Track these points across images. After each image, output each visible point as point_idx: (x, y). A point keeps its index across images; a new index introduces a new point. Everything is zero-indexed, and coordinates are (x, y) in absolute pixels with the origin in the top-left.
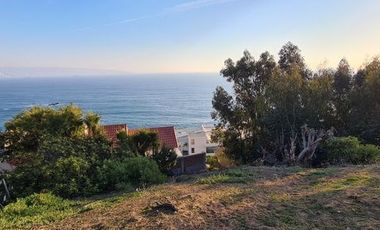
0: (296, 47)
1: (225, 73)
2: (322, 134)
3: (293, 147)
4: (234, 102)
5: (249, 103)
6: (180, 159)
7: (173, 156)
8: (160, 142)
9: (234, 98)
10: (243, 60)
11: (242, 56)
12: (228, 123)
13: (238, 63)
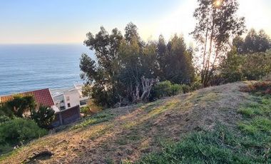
0: (135, 26)
1: (88, 43)
2: (153, 81)
3: (138, 92)
4: (97, 65)
5: (108, 65)
6: (58, 114)
7: (51, 113)
8: (36, 103)
9: (97, 62)
10: (100, 33)
11: (100, 30)
12: (94, 81)
13: (97, 36)
